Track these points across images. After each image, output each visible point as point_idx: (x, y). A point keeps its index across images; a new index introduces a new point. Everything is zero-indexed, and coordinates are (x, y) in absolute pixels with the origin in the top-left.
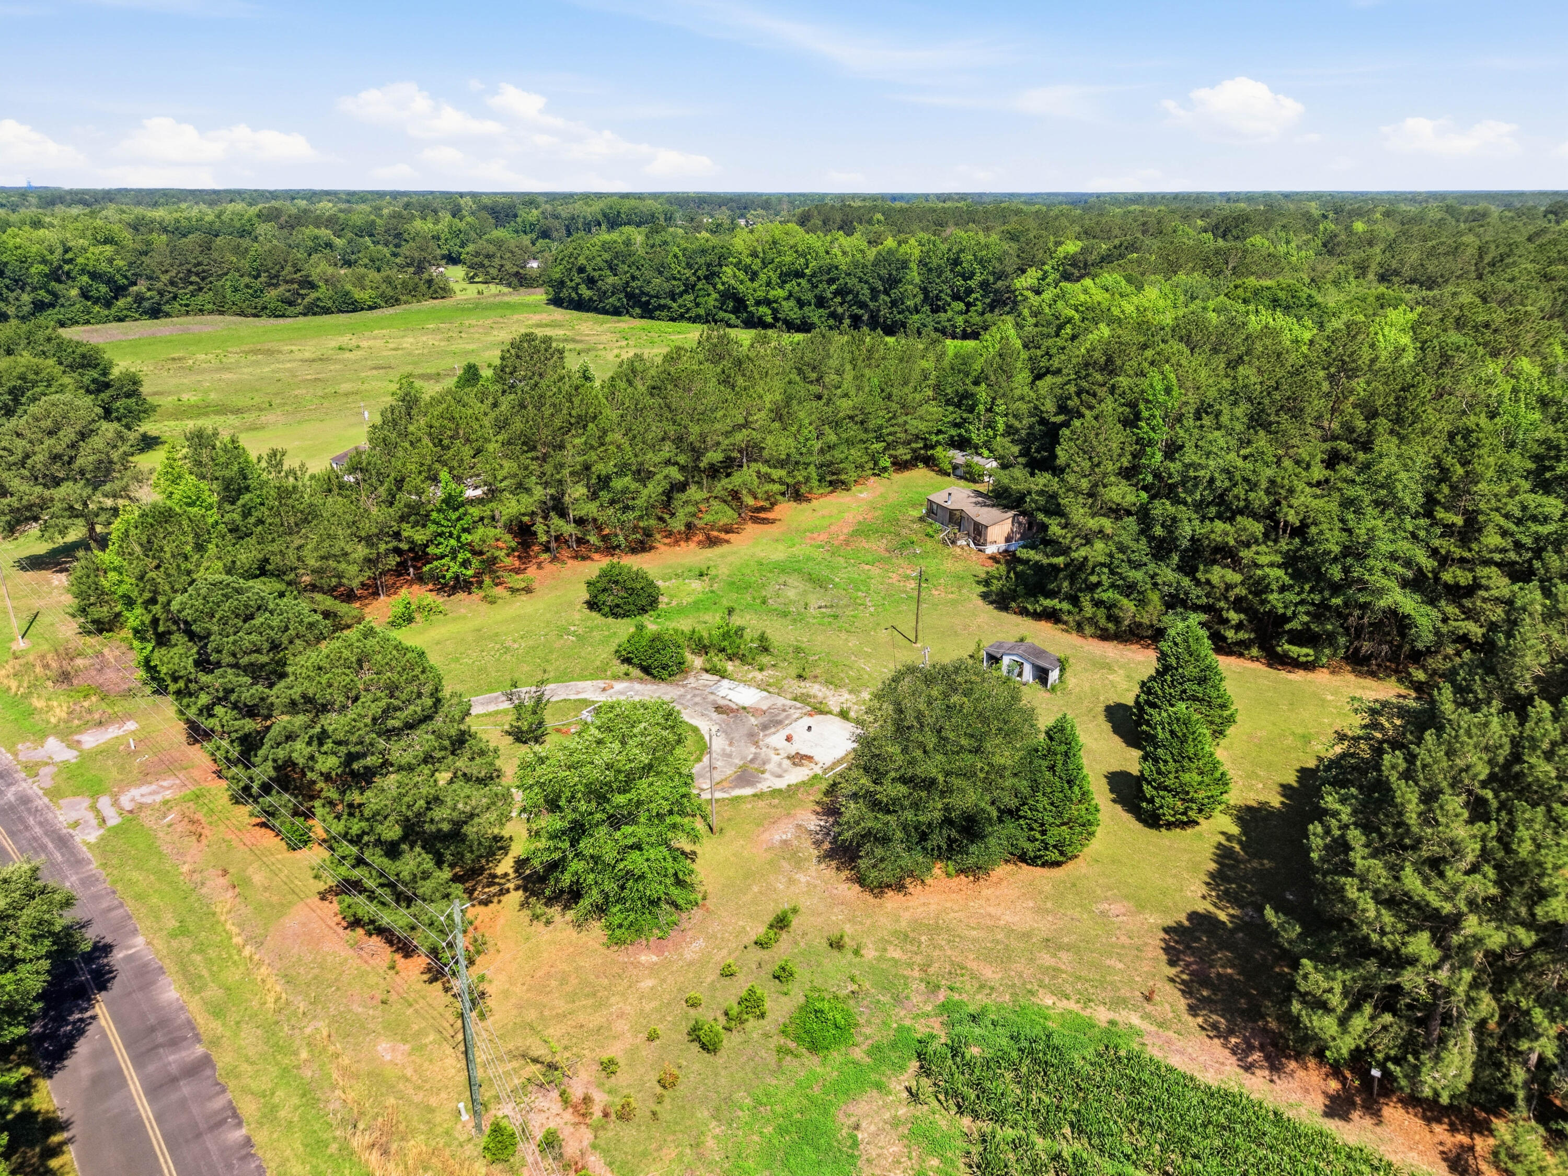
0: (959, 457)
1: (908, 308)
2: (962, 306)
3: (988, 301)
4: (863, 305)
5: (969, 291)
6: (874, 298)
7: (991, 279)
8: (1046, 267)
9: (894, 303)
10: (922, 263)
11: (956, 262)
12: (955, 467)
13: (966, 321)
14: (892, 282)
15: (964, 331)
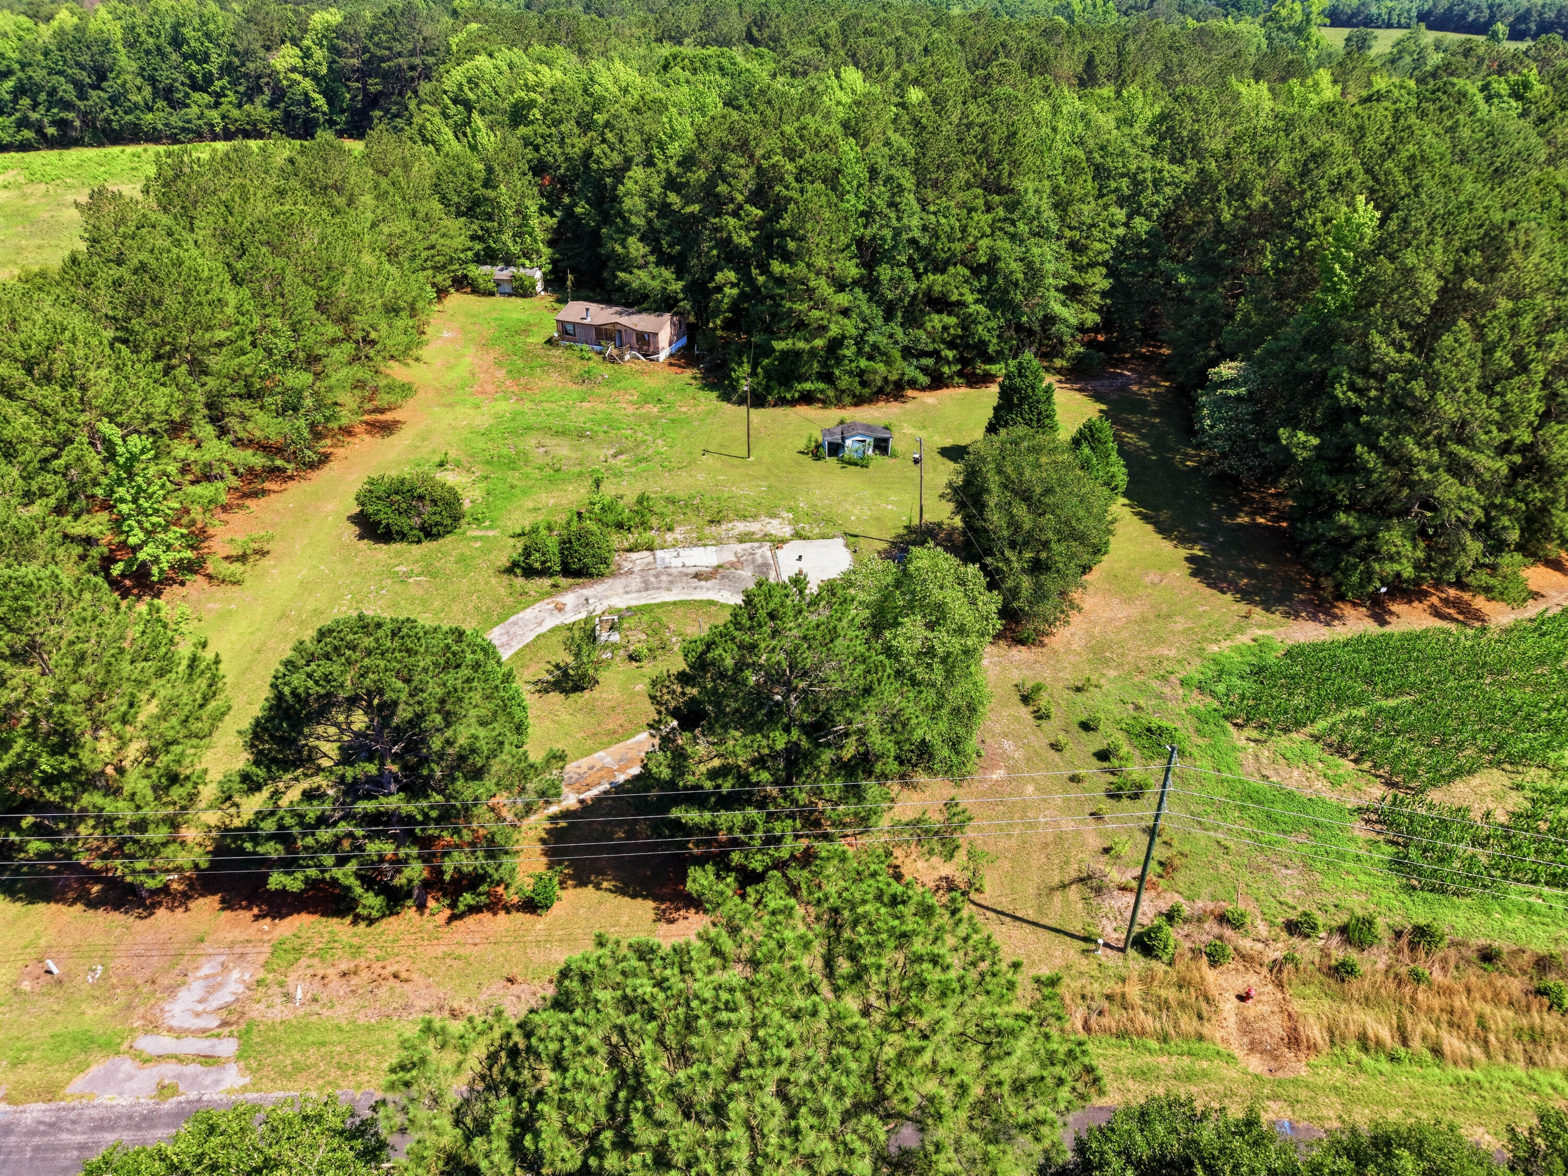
0: (499, 272)
1: (136, 106)
2: (207, 99)
3: (242, 89)
4: (67, 106)
5: (209, 79)
6: (82, 96)
7: (237, 61)
8: (307, 42)
9: (114, 100)
10: (132, 43)
11: (177, 41)
12: (498, 283)
13: (223, 117)
14: (101, 74)
15: (225, 129)
